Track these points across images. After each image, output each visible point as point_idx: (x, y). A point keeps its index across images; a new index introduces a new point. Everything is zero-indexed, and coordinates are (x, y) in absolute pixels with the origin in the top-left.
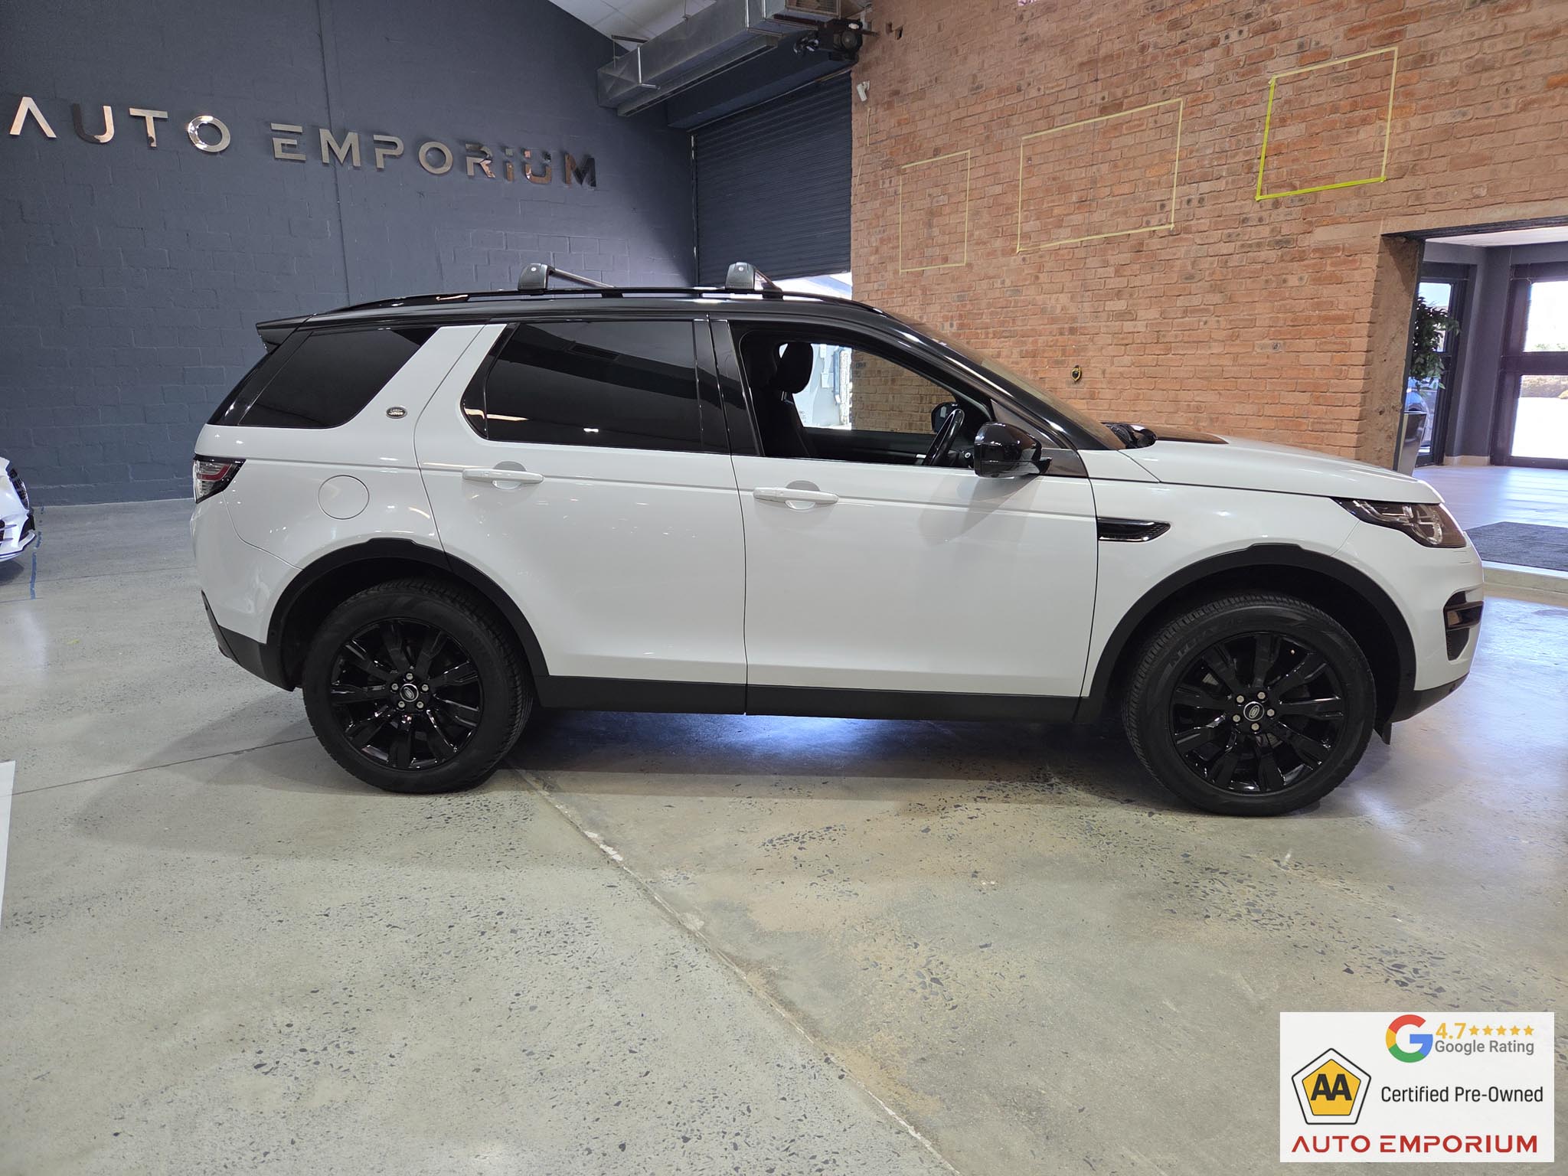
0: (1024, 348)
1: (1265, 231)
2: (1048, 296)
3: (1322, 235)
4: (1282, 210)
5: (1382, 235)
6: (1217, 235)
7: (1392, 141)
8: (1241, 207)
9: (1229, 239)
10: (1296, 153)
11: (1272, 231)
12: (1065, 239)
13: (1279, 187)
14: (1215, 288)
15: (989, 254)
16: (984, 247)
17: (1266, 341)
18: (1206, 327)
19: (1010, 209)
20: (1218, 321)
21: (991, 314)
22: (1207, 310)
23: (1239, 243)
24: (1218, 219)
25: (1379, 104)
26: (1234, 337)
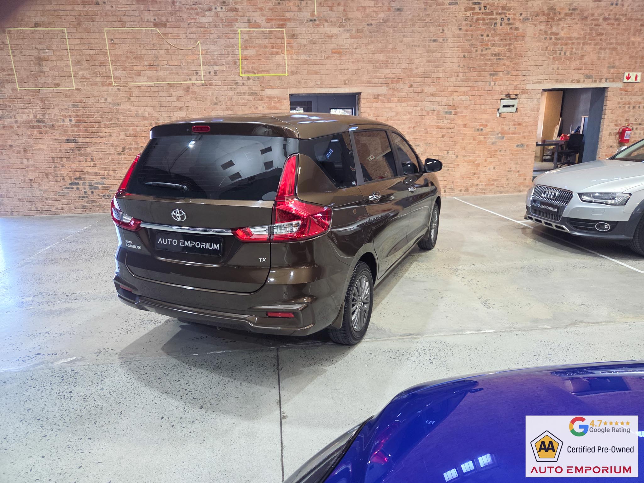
0: (128, 132)
1: (246, 88)
2: (139, 108)
3: (268, 92)
4: (251, 81)
5: (290, 94)
6: (225, 88)
7: (288, 62)
8: (234, 78)
9: (231, 90)
10: (253, 60)
11: (249, 88)
12: (143, 82)
13: (249, 72)
14: (228, 109)
15: (92, 85)
16: (88, 80)
19: (102, 63)
21: (101, 115)
23: (236, 92)
24: (225, 81)
25: (281, 48)
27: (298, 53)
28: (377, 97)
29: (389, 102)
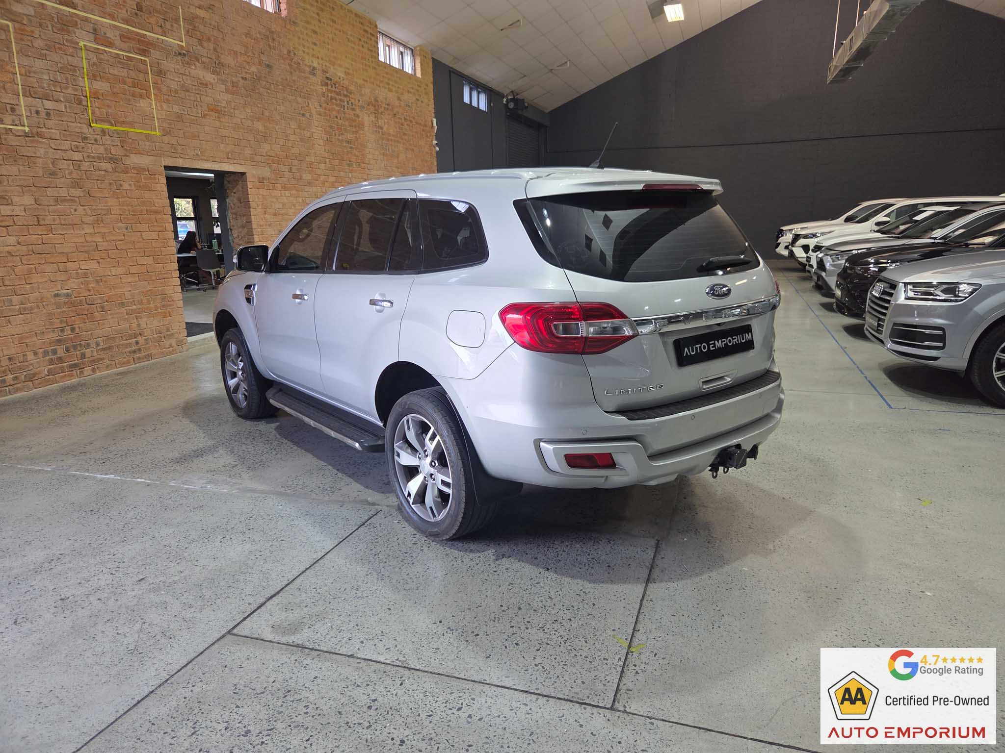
1: (101, 150)
3: (134, 160)
4: (107, 137)
5: (164, 166)
6: (66, 145)
7: (156, 113)
8: (80, 128)
9: (77, 150)
10: (108, 101)
11: (106, 149)
13: (103, 121)
14: (76, 184)
17: (120, 224)
18: (76, 213)
20: (84, 210)
22: (75, 201)
23: (85, 155)
24: (65, 132)
25: (147, 89)
26: (97, 222)
27: (168, 101)
28: (261, 180)
29: (274, 189)
